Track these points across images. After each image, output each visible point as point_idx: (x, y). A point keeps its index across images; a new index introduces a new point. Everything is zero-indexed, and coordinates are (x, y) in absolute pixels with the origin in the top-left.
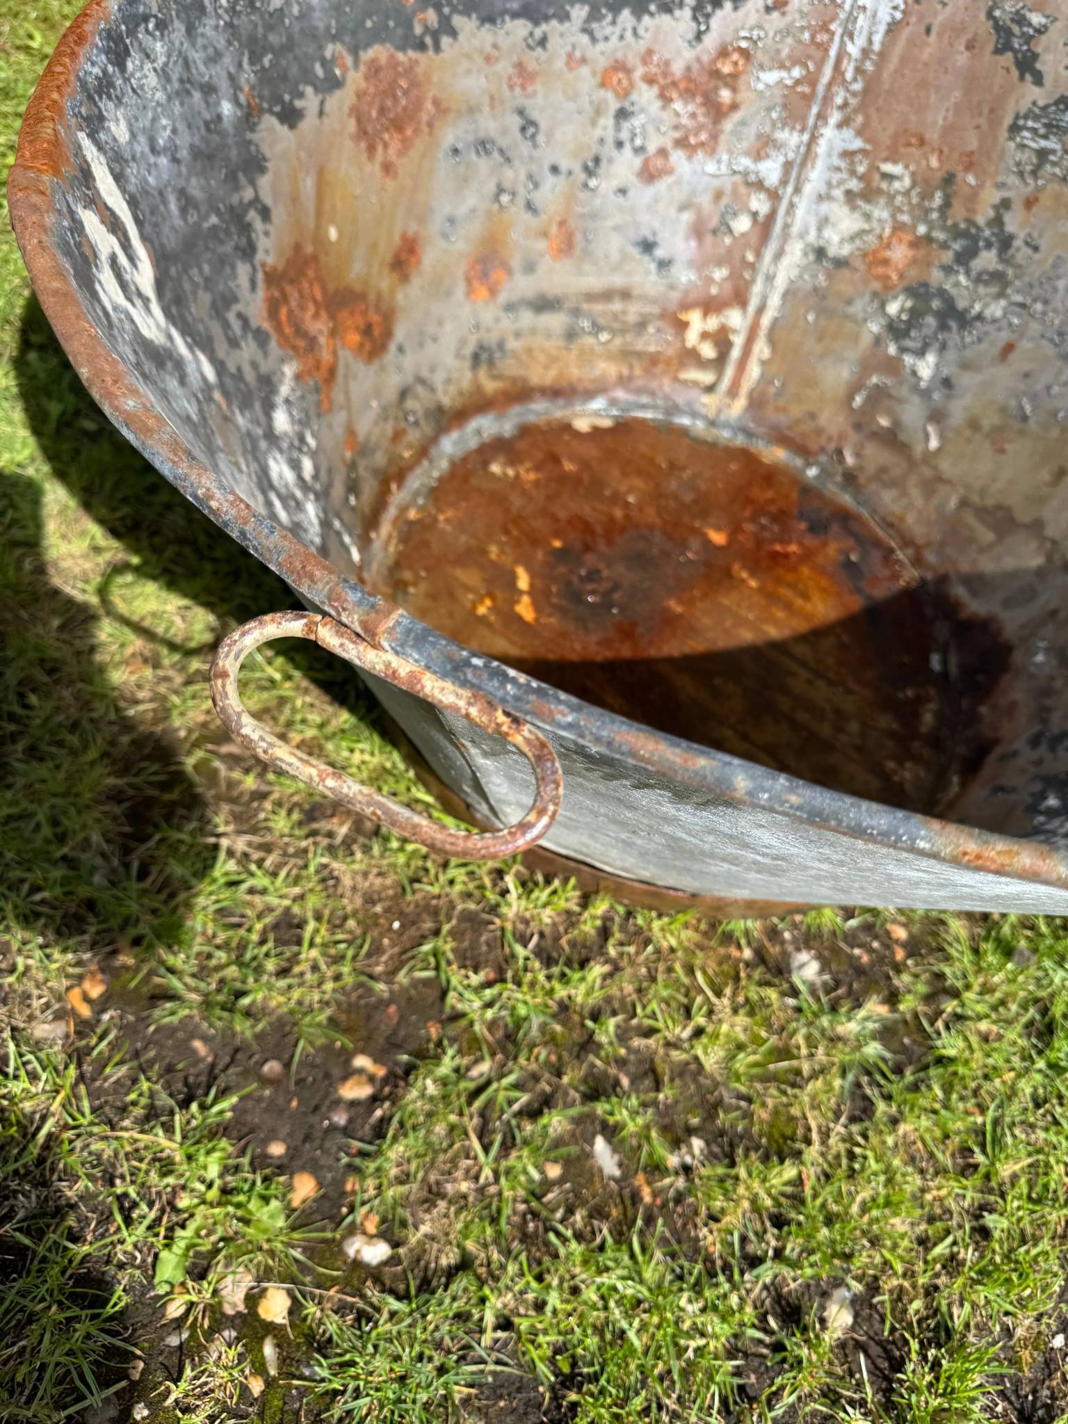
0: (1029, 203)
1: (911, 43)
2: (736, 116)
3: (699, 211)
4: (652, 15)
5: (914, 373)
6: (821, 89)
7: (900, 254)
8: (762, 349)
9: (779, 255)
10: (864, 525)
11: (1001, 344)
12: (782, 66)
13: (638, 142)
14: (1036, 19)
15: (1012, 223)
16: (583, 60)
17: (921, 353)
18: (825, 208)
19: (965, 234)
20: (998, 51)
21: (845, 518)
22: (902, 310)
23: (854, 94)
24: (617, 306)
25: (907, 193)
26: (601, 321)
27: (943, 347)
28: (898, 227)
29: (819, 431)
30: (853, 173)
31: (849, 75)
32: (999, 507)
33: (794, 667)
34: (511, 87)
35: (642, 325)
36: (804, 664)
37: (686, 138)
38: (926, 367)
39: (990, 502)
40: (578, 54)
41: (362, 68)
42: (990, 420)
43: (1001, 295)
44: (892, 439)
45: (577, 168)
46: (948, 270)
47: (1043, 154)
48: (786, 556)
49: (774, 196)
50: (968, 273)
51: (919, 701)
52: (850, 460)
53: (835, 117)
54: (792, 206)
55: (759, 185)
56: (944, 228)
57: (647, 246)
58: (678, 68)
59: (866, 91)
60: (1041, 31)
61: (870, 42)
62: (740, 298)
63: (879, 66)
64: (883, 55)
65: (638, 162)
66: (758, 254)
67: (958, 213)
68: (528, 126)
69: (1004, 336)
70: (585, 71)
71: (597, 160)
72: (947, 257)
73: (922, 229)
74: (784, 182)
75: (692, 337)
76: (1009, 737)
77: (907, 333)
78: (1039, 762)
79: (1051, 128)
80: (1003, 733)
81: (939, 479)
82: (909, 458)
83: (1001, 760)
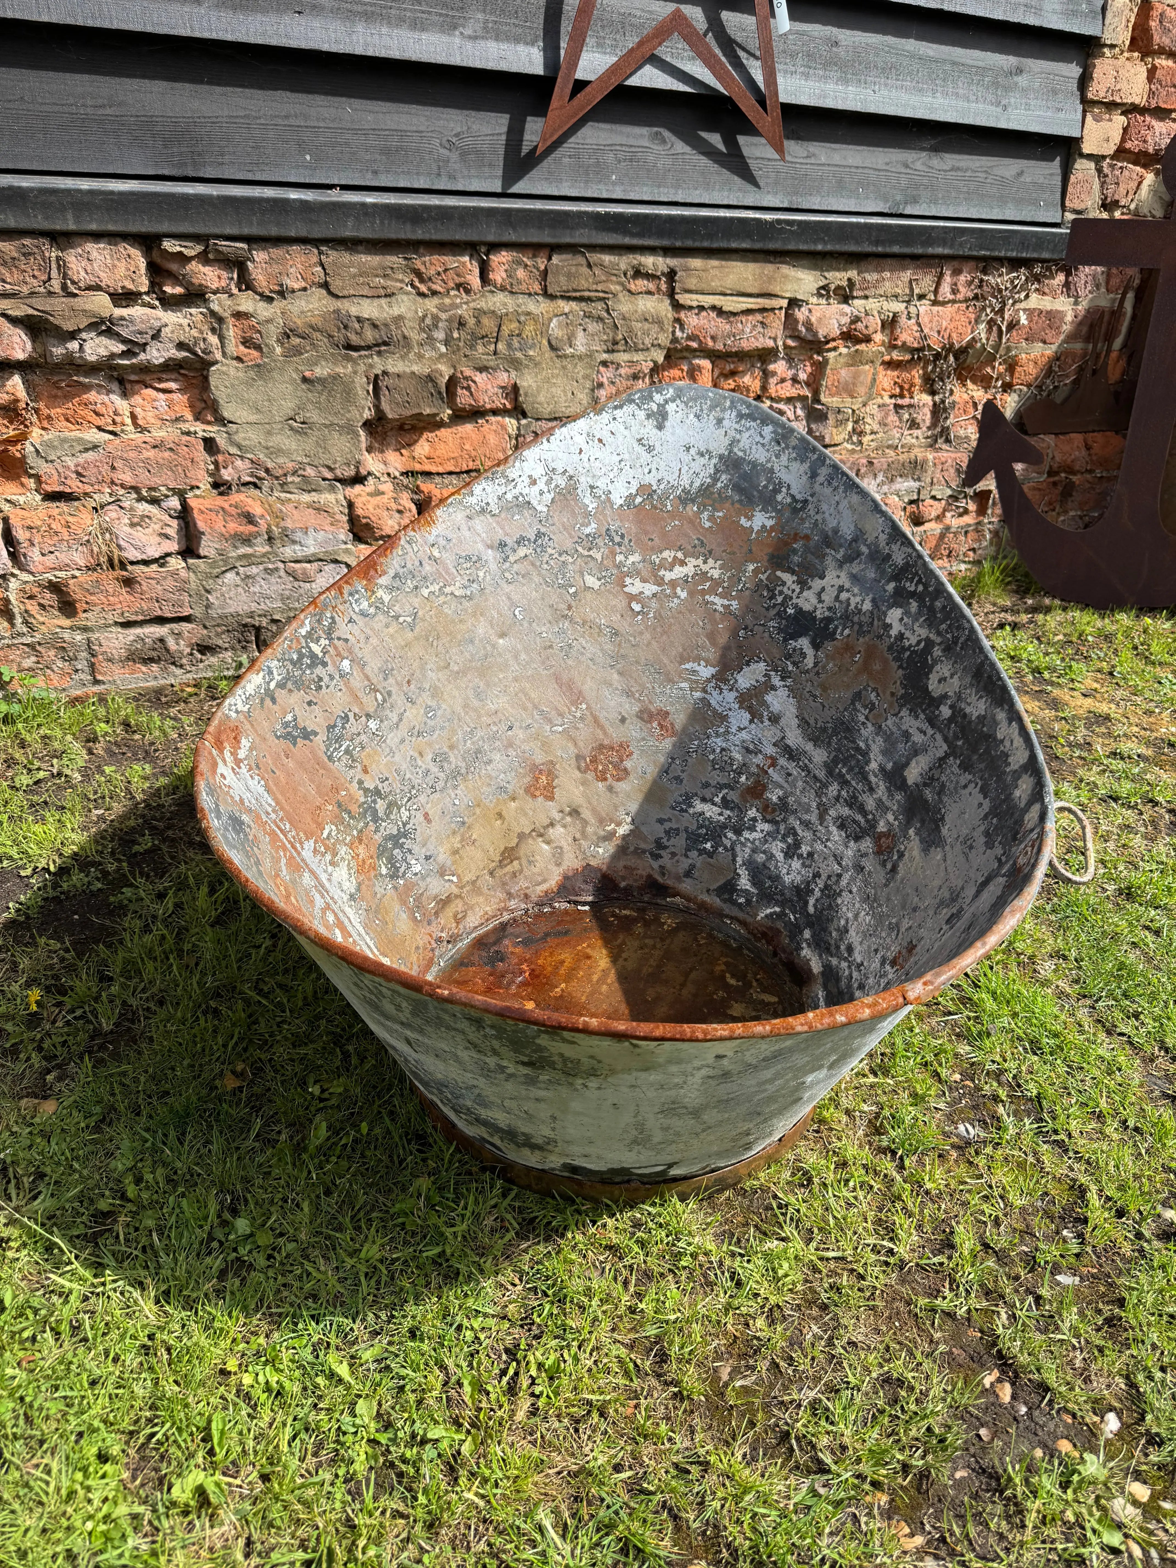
0: (365, 771)
1: (276, 785)
5: (416, 874)
6: (288, 845)
7: (362, 852)
9: (350, 921)
10: (487, 934)
11: (422, 819)
12: (279, 860)
14: (289, 717)
15: (370, 785)
18: (335, 879)
19: (366, 811)
20: (295, 744)
22: (386, 866)
23: (291, 829)
25: (338, 831)
27: (411, 852)
28: (351, 846)
30: (323, 854)
31: (283, 826)
32: (502, 854)
39: (497, 859)
42: (456, 842)
43: (399, 809)
44: (442, 904)
46: (378, 830)
47: (347, 752)
50: (383, 820)
54: (333, 900)
56: (359, 821)
59: (291, 823)
60: (295, 719)
61: (270, 805)
63: (282, 809)
64: (277, 802)
67: (354, 809)
69: (420, 817)
72: (372, 826)
73: (355, 833)
74: (321, 895)
76: (649, 870)
77: (397, 869)
78: (673, 854)
79: (339, 739)
80: (644, 874)
81: (474, 882)
82: (457, 897)
83: (663, 874)
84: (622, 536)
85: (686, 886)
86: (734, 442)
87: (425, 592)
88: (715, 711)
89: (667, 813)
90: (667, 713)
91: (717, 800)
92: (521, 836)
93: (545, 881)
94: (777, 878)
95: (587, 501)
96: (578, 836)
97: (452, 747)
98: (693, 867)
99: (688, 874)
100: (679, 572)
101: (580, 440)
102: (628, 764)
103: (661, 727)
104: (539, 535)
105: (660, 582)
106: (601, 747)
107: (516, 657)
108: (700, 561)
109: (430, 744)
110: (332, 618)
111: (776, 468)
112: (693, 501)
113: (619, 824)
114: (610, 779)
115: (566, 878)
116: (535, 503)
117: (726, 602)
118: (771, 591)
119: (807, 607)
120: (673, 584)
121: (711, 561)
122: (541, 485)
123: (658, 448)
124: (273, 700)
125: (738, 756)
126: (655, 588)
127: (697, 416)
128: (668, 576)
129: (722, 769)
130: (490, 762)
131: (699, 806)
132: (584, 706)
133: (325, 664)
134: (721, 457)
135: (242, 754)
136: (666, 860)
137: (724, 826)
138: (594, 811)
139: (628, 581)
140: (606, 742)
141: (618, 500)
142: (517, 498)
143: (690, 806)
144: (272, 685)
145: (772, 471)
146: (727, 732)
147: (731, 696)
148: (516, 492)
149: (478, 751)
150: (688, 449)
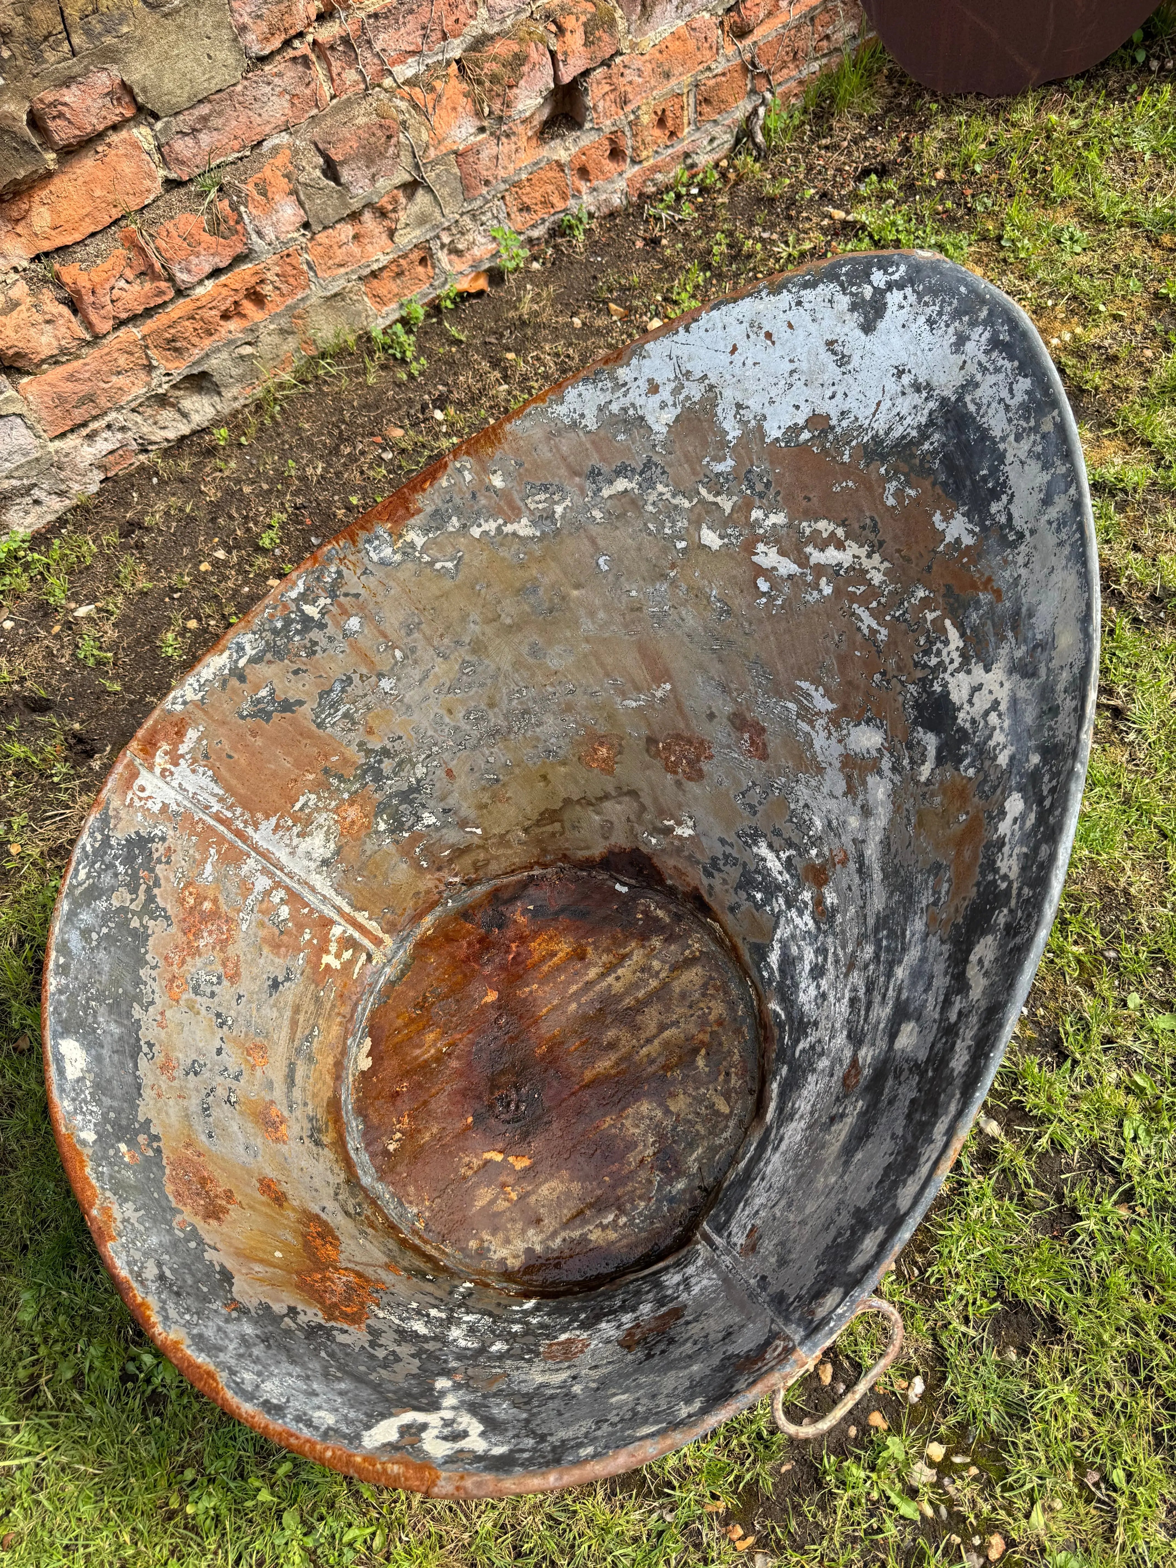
0: (370, 732)
1: (231, 770)
2: (222, 901)
3: (264, 940)
4: (147, 952)
5: (428, 826)
6: (229, 836)
7: (353, 813)
8: (361, 917)
9: (313, 889)
10: (504, 887)
11: (444, 775)
12: (204, 861)
13: (215, 980)
14: (263, 693)
15: (375, 745)
16: (162, 1014)
17: (419, 819)
18: (301, 851)
19: (365, 772)
20: (268, 720)
21: (495, 896)
22: (386, 822)
23: (242, 815)
24: (301, 1018)
25: (319, 799)
26: (307, 1032)
27: (424, 806)
28: (336, 811)
29: (428, 892)
30: (289, 829)
31: (229, 815)
32: (541, 814)
33: (604, 984)
34: (174, 1078)
35: (317, 1000)
36: (602, 976)
37: (221, 941)
38: (429, 819)
39: (536, 817)
40: (159, 1018)
41: (180, 1206)
42: (485, 798)
43: (414, 766)
44: (459, 852)
45: (220, 1033)
46: (380, 788)
47: (346, 715)
48: (518, 954)
49: (278, 885)
50: (388, 778)
51: (646, 913)
52: (457, 879)
53: (250, 830)
54: (290, 875)
55: (267, 893)
56: (352, 783)
57: (275, 985)
58: (181, 939)
59: (244, 808)
60: (272, 693)
61: (215, 795)
62: (328, 923)
63: (234, 794)
64: (228, 789)
65: (226, 983)
66: (307, 905)
67: (350, 773)
68: (194, 1070)
69: (441, 773)
70: (168, 1014)
71: (218, 1015)
72: (372, 786)
73: (346, 796)
74: (271, 875)
75: (336, 964)
76: (697, 882)
77: (402, 824)
78: (725, 882)
79: (334, 706)
80: (692, 884)
81: (502, 836)
82: (478, 847)
83: (710, 895)
84: (768, 485)
85: (728, 919)
86: (971, 384)
87: (476, 532)
88: (814, 757)
89: (731, 838)
90: (763, 729)
91: (783, 856)
92: (567, 801)
93: (588, 848)
94: (796, 985)
95: (727, 426)
96: (632, 817)
97: (491, 705)
98: (738, 906)
99: (732, 909)
100: (832, 556)
101: (737, 332)
102: (705, 766)
103: (753, 743)
104: (649, 464)
105: (802, 561)
106: (678, 737)
107: (592, 614)
108: (863, 552)
109: (463, 702)
110: (339, 573)
111: (1009, 458)
112: (883, 458)
113: (679, 823)
114: (680, 776)
115: (611, 852)
116: (650, 420)
117: (875, 625)
118: (930, 642)
119: (955, 697)
120: (820, 570)
121: (877, 557)
122: (665, 394)
123: (855, 362)
124: (242, 678)
125: (818, 823)
126: (794, 568)
127: (931, 322)
128: (817, 557)
129: (798, 826)
130: (540, 724)
131: (763, 850)
132: (668, 686)
133: (322, 626)
134: (944, 401)
135: (183, 749)
136: (717, 882)
137: (779, 888)
138: (655, 800)
139: (761, 547)
140: (687, 734)
141: (773, 431)
142: (625, 410)
143: (756, 843)
144: (242, 663)
145: (1001, 458)
146: (818, 789)
147: (837, 749)
148: (625, 402)
149: (526, 712)
150: (900, 373)
